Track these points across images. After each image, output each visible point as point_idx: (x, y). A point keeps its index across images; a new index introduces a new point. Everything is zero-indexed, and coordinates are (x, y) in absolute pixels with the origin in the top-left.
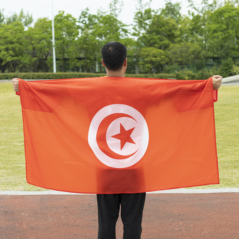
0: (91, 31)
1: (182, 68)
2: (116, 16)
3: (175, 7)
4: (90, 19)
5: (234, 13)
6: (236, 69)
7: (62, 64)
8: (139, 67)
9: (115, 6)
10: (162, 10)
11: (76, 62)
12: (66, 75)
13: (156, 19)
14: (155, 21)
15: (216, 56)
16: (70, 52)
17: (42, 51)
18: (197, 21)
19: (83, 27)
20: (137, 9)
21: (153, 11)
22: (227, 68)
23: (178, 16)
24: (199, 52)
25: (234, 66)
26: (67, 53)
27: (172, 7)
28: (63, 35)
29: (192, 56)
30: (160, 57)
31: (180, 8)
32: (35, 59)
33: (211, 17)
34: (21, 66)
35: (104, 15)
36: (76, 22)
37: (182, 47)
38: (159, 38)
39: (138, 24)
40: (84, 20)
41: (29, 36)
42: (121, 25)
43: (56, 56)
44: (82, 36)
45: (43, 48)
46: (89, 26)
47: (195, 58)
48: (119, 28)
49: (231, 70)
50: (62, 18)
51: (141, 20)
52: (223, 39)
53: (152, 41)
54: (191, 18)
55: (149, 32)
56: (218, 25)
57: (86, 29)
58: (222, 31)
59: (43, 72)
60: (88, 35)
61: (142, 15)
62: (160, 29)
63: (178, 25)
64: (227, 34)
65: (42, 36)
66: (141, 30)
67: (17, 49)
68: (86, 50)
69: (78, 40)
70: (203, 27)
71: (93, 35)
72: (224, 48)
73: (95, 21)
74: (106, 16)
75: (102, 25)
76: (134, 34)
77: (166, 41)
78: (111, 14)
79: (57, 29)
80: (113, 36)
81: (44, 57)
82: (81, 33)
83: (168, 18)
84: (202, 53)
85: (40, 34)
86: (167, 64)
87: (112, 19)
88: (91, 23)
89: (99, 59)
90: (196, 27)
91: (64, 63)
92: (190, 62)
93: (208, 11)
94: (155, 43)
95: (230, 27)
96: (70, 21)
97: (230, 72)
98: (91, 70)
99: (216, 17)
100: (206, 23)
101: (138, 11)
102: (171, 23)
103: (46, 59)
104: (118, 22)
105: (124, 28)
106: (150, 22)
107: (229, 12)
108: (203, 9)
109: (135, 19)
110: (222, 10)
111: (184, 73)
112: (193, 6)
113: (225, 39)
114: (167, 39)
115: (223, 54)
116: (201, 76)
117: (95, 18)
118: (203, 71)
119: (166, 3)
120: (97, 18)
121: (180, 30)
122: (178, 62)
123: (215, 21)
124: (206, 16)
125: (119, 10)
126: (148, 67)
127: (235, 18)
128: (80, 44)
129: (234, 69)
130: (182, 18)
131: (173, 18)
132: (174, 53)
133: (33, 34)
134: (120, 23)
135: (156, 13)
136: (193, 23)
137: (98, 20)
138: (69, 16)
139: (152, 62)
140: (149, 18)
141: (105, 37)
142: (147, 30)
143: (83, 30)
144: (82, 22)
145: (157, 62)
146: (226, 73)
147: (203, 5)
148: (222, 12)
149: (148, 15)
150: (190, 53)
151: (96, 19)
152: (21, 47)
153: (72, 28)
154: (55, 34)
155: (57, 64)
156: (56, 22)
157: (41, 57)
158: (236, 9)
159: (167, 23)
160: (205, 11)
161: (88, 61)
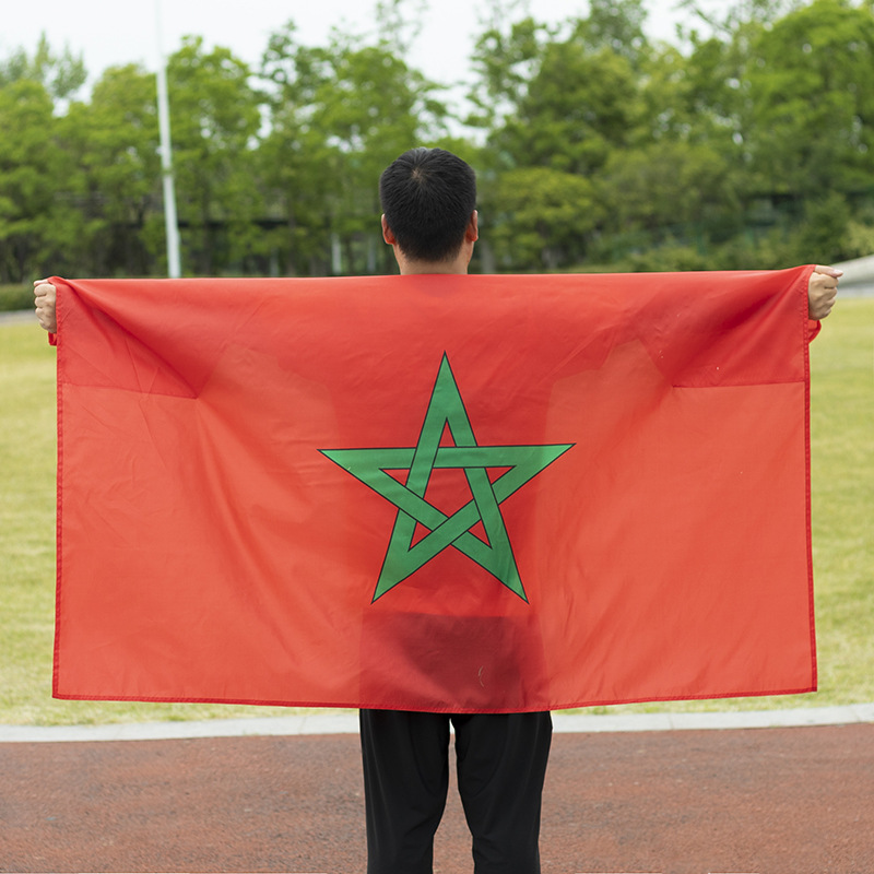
0: (307, 112)
1: (658, 241)
2: (402, 48)
3: (627, 10)
4: (302, 66)
5: (848, 28)
6: (858, 234)
7: (200, 244)
8: (493, 247)
9: (395, 11)
10: (576, 24)
11: (258, 237)
13: (554, 57)
14: (551, 68)
15: (783, 188)
16: (231, 195)
17: (125, 192)
18: (708, 63)
19: (278, 98)
20: (481, 22)
21: (544, 27)
22: (823, 231)
23: (636, 43)
24: (720, 178)
25: (851, 225)
26: (221, 199)
27: (614, 12)
28: (199, 129)
29: (694, 193)
30: (573, 204)
31: (645, 13)
32: (97, 224)
33: (762, 46)
34: (44, 255)
35: (355, 48)
36: (247, 75)
37: (654, 162)
38: (566, 132)
39: (487, 78)
40: (281, 70)
41: (74, 138)
42: (422, 84)
43: (179, 212)
44: (274, 134)
45: (128, 182)
46: (301, 90)
47: (706, 199)
48: (414, 99)
49: (843, 241)
50: (196, 63)
51: (498, 62)
52: (810, 125)
53: (540, 145)
54: (687, 50)
55: (528, 110)
56: (789, 76)
57: (290, 105)
58: (804, 96)
60: (295, 128)
61: (500, 45)
62: (571, 98)
63: (637, 80)
64: (823, 109)
65: (124, 133)
66: (497, 101)
67: (27, 190)
68: (292, 187)
69: (261, 148)
70: (733, 83)
71: (315, 129)
72: (813, 160)
74: (363, 52)
75: (347, 86)
76: (472, 122)
77: (594, 143)
78: (383, 42)
79: (178, 105)
80: (393, 130)
81: (133, 217)
82: (272, 121)
83: (599, 52)
84: (729, 181)
85: (112, 127)
86: (600, 227)
87: (387, 63)
88: (307, 79)
89: (342, 224)
90: (708, 84)
91: (210, 240)
92: (685, 216)
93: (752, 23)
94: (552, 151)
95: (834, 83)
96: (225, 75)
97: (838, 246)
98: (313, 267)
99: (780, 44)
100: (743, 69)
101: (482, 30)
102: (611, 71)
103: (140, 224)
104: (408, 76)
105: (437, 96)
106: (530, 69)
107: (832, 25)
108: (730, 18)
109: (474, 59)
110: (804, 19)
111: (664, 256)
112: (691, 7)
113: (817, 126)
114: (599, 132)
115: (811, 183)
117: (322, 61)
118: (736, 246)
120: (330, 58)
121: (648, 97)
122: (642, 217)
123: (778, 59)
124: (744, 44)
125: (413, 28)
126: (529, 248)
127: (854, 47)
128: (267, 165)
129: (853, 234)
130: (652, 51)
131: (617, 52)
132: (627, 186)
133: (89, 127)
134: (418, 76)
135: (555, 33)
136: (694, 71)
137: (335, 67)
138: (221, 55)
139: (541, 227)
140: (527, 55)
141: (363, 132)
142: (523, 100)
143: (276, 107)
144: (272, 77)
145: (562, 223)
146: (824, 251)
148: (805, 24)
149: (524, 43)
150: (683, 182)
151: (327, 64)
152: (44, 179)
153: (236, 100)
154: (173, 123)
155: (183, 243)
156: (174, 77)
157: (120, 217)
158: (855, 14)
159: (597, 72)
160: (741, 24)
161: (301, 232)
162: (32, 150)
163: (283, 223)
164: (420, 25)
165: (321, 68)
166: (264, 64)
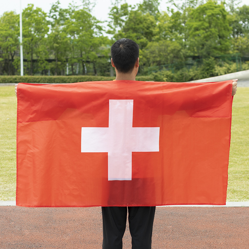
0: (61, 27)
1: (161, 69)
2: (89, 10)
3: (153, 3)
4: (61, 14)
5: (217, 11)
6: (218, 69)
7: (29, 66)
10: (139, 5)
11: (46, 65)
12: (34, 78)
13: (133, 15)
14: (131, 18)
15: (196, 55)
16: (39, 52)
17: (9, 50)
18: (176, 19)
19: (53, 23)
20: (112, 4)
21: (130, 6)
22: (208, 67)
23: (156, 12)
24: (179, 51)
25: (216, 66)
26: (36, 53)
27: (150, 3)
28: (31, 31)
29: (172, 55)
31: (159, 4)
32: (1, 59)
33: (192, 14)
35: (76, 10)
36: (46, 16)
37: (160, 46)
38: (136, 36)
39: (113, 20)
40: (55, 15)
42: (96, 21)
43: (24, 56)
44: (52, 32)
45: (10, 47)
46: (60, 21)
47: (174, 57)
48: (93, 25)
49: (213, 71)
50: (31, 12)
51: (117, 16)
52: (205, 37)
54: (170, 15)
55: (125, 30)
56: (200, 23)
57: (57, 25)
58: (204, 29)
59: (8, 75)
60: (58, 32)
61: (117, 11)
62: (137, 26)
63: (156, 22)
64: (209, 33)
65: (10, 32)
66: (116, 27)
68: (57, 50)
69: (48, 37)
70: (183, 25)
71: (64, 32)
72: (205, 47)
73: (67, 15)
74: (79, 11)
75: (74, 20)
77: (144, 40)
79: (25, 24)
80: (87, 33)
81: (10, 58)
82: (52, 30)
83: (145, 14)
84: (182, 52)
85: (6, 30)
86: (144, 65)
87: (85, 14)
88: (62, 18)
89: (71, 60)
90: (176, 24)
91: (32, 65)
92: (169, 62)
93: (189, 7)
95: (212, 26)
96: (40, 16)
97: (212, 72)
98: (62, 73)
99: (197, 14)
100: (186, 21)
101: (113, 6)
102: (149, 19)
103: (13, 60)
104: (91, 18)
105: (98, 24)
106: (126, 18)
107: (213, 9)
108: (183, 6)
109: (110, 15)
110: (205, 7)
111: (162, 74)
112: (173, 2)
113: (207, 38)
114: (145, 37)
115: (205, 53)
116: (180, 76)
117: (66, 13)
118: (183, 71)
120: (69, 12)
121: (159, 27)
122: (157, 62)
123: (197, 18)
124: (187, 13)
125: (93, 5)
127: (218, 16)
128: (50, 43)
129: (216, 69)
130: (161, 14)
131: (151, 15)
132: (152, 52)
134: (94, 19)
135: (134, 8)
136: (172, 20)
137: (70, 15)
138: (39, 10)
140: (125, 14)
141: (78, 34)
142: (123, 27)
143: (53, 26)
144: (52, 17)
146: (208, 73)
148: (205, 9)
149: (124, 11)
150: (169, 52)
151: (68, 14)
153: (42, 24)
154: (23, 30)
155: (24, 66)
156: (24, 16)
157: (7, 58)
158: (219, 6)
159: (145, 20)
160: (186, 8)
161: (59, 63)
163: (54, 60)
164: (95, 4)
166: (50, 13)
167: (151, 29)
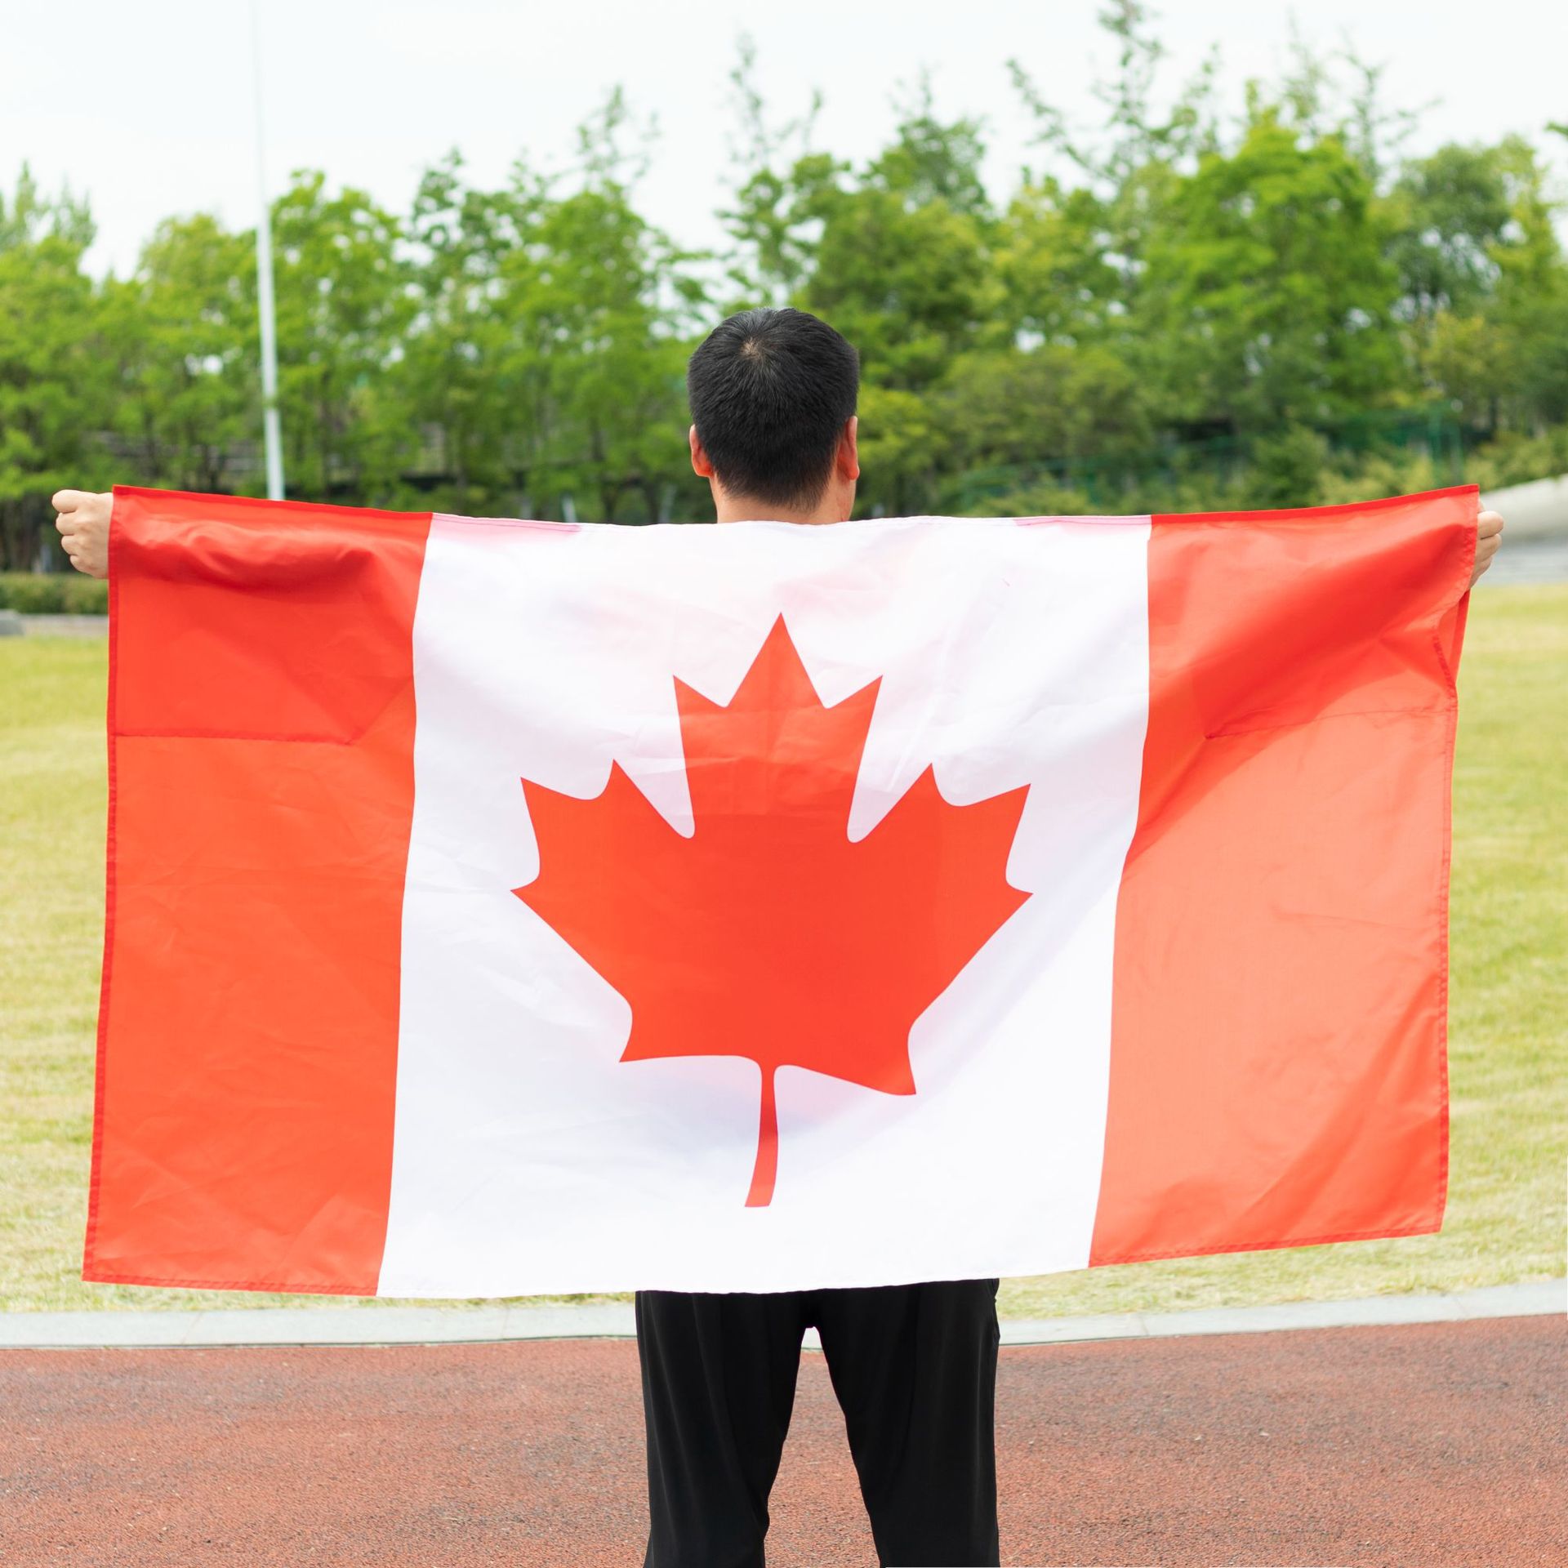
2: (619, 192)
4: (472, 220)
5: (1314, 178)
9: (608, 139)
21: (847, 167)
24: (1124, 396)
27: (935, 146)
28: (313, 324)
31: (980, 149)
33: (1179, 201)
35: (557, 195)
36: (394, 235)
38: (885, 328)
39: (750, 246)
40: (442, 228)
42: (667, 252)
46: (469, 258)
50: (314, 213)
54: (1047, 209)
56: (1224, 249)
57: (451, 282)
58: (1248, 279)
60: (467, 322)
66: (772, 283)
67: (51, 422)
68: (461, 421)
69: (411, 359)
71: (495, 322)
73: (501, 228)
74: (571, 201)
75: (540, 253)
79: (286, 286)
84: (1138, 401)
95: (1292, 260)
96: (361, 236)
99: (1208, 200)
101: (753, 169)
104: (644, 237)
105: (682, 269)
107: (1290, 172)
108: (1116, 158)
112: (1059, 141)
117: (500, 213)
119: (898, 120)
120: (513, 210)
121: (1008, 275)
123: (1205, 223)
124: (1142, 194)
125: (635, 165)
128: (424, 385)
133: (151, 319)
134: (660, 238)
135: (865, 177)
137: (518, 222)
138: (353, 202)
140: (817, 211)
142: (810, 278)
143: (431, 286)
144: (427, 238)
147: (1122, 132)
149: (814, 193)
151: (506, 219)
152: (76, 404)
156: (280, 236)
159: (926, 239)
160: (1131, 168)
162: (60, 353)
164: (647, 161)
165: (499, 226)
166: (415, 218)
167: (963, 287)
